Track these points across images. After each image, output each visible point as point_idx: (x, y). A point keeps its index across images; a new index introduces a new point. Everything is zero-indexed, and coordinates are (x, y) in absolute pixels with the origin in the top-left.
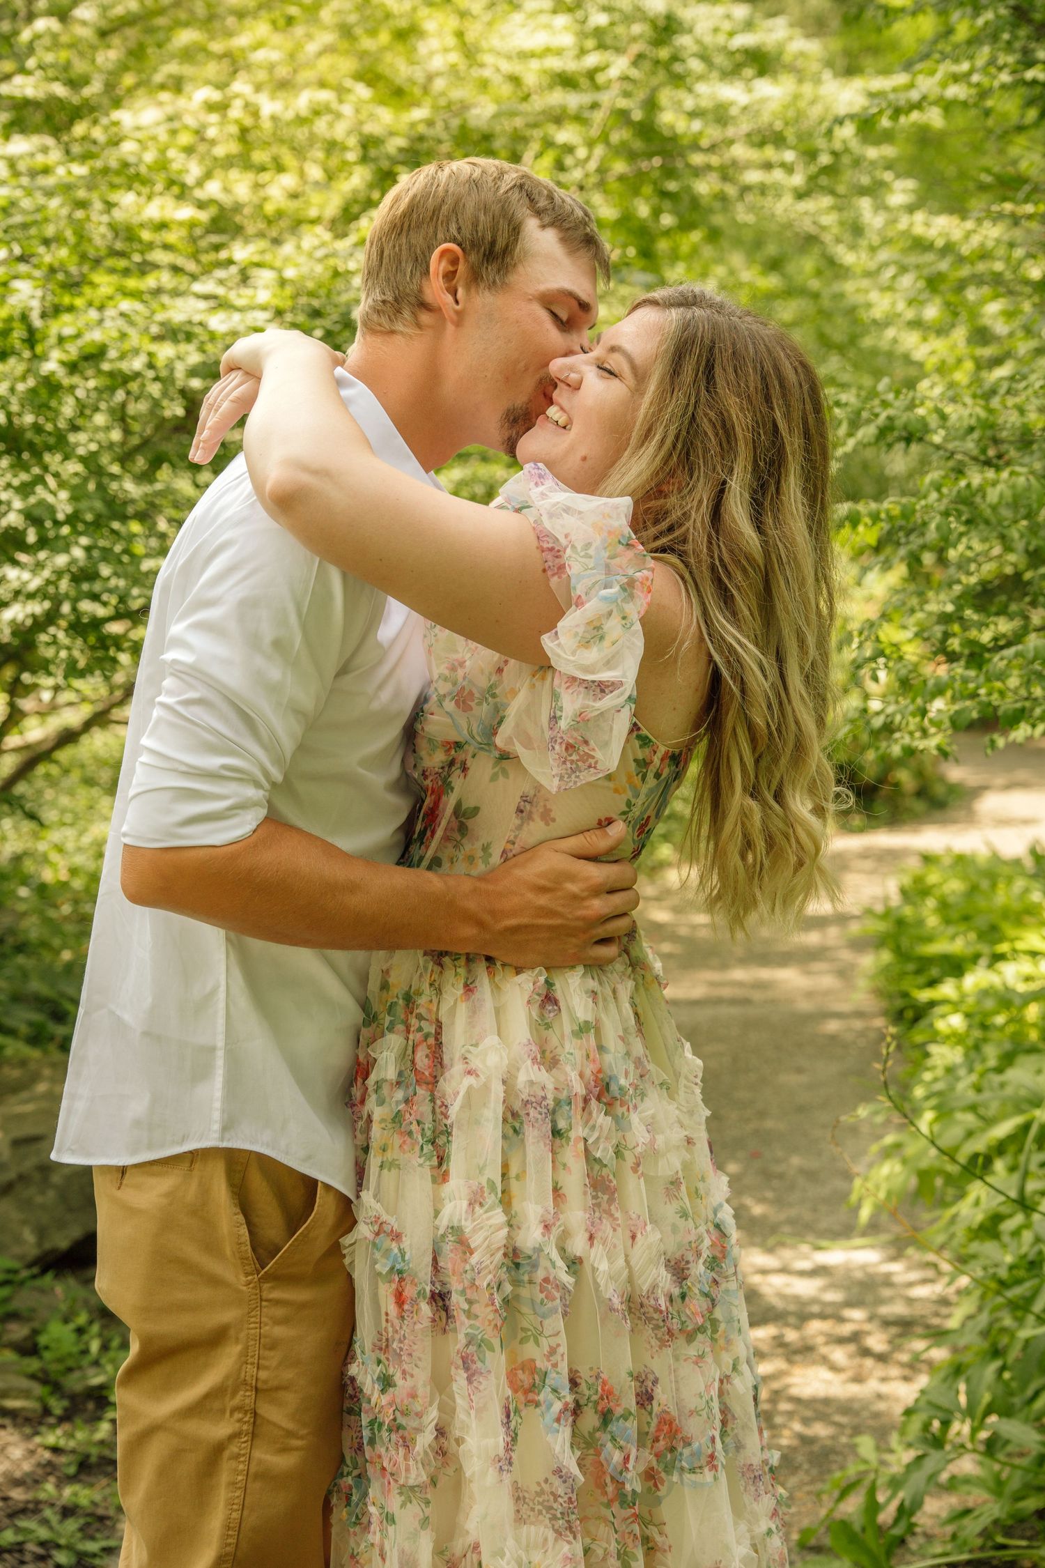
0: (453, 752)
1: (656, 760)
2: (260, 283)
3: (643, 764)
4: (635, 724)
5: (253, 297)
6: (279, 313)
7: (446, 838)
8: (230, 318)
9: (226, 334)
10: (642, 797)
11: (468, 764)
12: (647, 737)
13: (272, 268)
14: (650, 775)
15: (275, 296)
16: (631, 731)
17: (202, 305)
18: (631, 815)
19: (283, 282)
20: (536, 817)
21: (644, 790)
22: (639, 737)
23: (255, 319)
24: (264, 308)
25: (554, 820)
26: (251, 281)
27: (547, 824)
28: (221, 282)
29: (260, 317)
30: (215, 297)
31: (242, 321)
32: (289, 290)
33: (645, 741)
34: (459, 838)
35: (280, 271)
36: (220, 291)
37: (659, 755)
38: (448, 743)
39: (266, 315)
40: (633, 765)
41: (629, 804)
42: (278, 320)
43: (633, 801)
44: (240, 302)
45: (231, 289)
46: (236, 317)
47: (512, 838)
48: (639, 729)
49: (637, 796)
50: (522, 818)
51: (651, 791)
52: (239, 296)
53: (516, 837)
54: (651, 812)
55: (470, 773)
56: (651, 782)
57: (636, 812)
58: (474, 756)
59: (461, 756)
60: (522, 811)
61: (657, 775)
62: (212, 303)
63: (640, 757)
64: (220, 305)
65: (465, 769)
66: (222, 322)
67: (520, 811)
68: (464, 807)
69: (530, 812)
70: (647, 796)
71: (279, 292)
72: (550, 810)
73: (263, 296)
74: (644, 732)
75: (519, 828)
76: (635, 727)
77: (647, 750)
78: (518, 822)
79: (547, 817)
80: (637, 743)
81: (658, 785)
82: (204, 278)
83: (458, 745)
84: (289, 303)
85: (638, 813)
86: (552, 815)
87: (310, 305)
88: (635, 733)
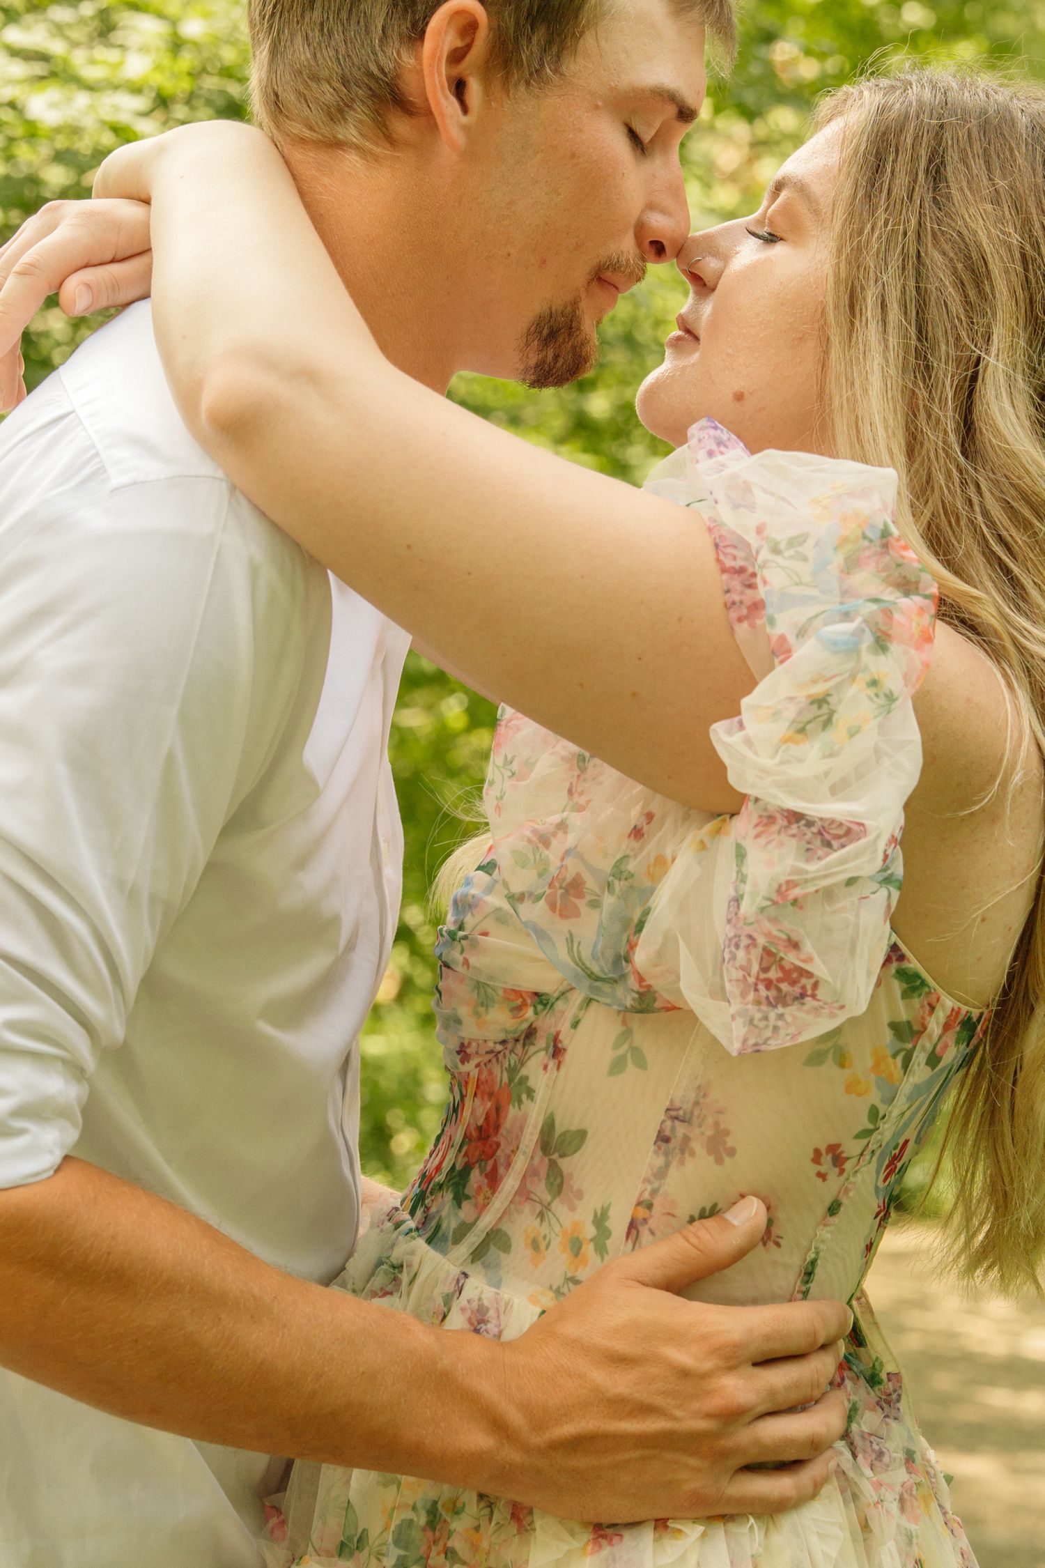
0: (530, 1013)
1: (935, 1025)
2: (133, 40)
3: (906, 1032)
4: (894, 948)
5: (118, 66)
6: (163, 102)
7: (523, 1193)
8: (69, 100)
9: (58, 130)
10: (901, 1103)
11: (565, 1040)
12: (917, 976)
13: (161, 16)
14: (920, 1057)
15: (158, 68)
16: (888, 960)
17: (18, 69)
18: (876, 1136)
19: (177, 45)
20: (698, 1147)
21: (907, 1085)
22: (902, 974)
23: (116, 108)
24: (136, 90)
25: (732, 1152)
26: (117, 36)
27: (719, 1161)
28: (59, 30)
29: (126, 106)
30: (43, 57)
31: (91, 107)
32: (187, 60)
33: (913, 984)
34: (547, 1197)
35: (174, 23)
36: (57, 47)
37: (941, 1016)
38: (518, 993)
39: (141, 103)
40: (888, 1035)
41: (874, 1115)
42: (159, 115)
43: (882, 1109)
44: (91, 73)
45: (75, 44)
46: (82, 99)
47: (646, 1196)
48: (902, 958)
49: (891, 1100)
50: (666, 1154)
51: (918, 1090)
52: (92, 61)
53: (654, 1192)
54: (911, 1134)
55: (568, 1057)
56: (920, 1072)
57: (887, 1131)
58: (575, 1024)
59: (548, 1024)
60: (667, 1140)
61: (933, 1060)
62: (38, 68)
63: (904, 1015)
64: (53, 75)
65: (557, 1051)
66: (53, 106)
67: (663, 1139)
68: (559, 1129)
69: (686, 1139)
70: (911, 1099)
71: (166, 61)
72: (727, 1133)
73: (137, 66)
74: (913, 964)
75: (661, 1173)
76: (894, 954)
77: (916, 1002)
78: (660, 1161)
79: (719, 1147)
80: (897, 987)
81: (930, 1082)
82: (29, 18)
83: (541, 1000)
84: (185, 85)
85: (888, 1136)
86: (730, 1142)
87: (223, 92)
88: (894, 966)
